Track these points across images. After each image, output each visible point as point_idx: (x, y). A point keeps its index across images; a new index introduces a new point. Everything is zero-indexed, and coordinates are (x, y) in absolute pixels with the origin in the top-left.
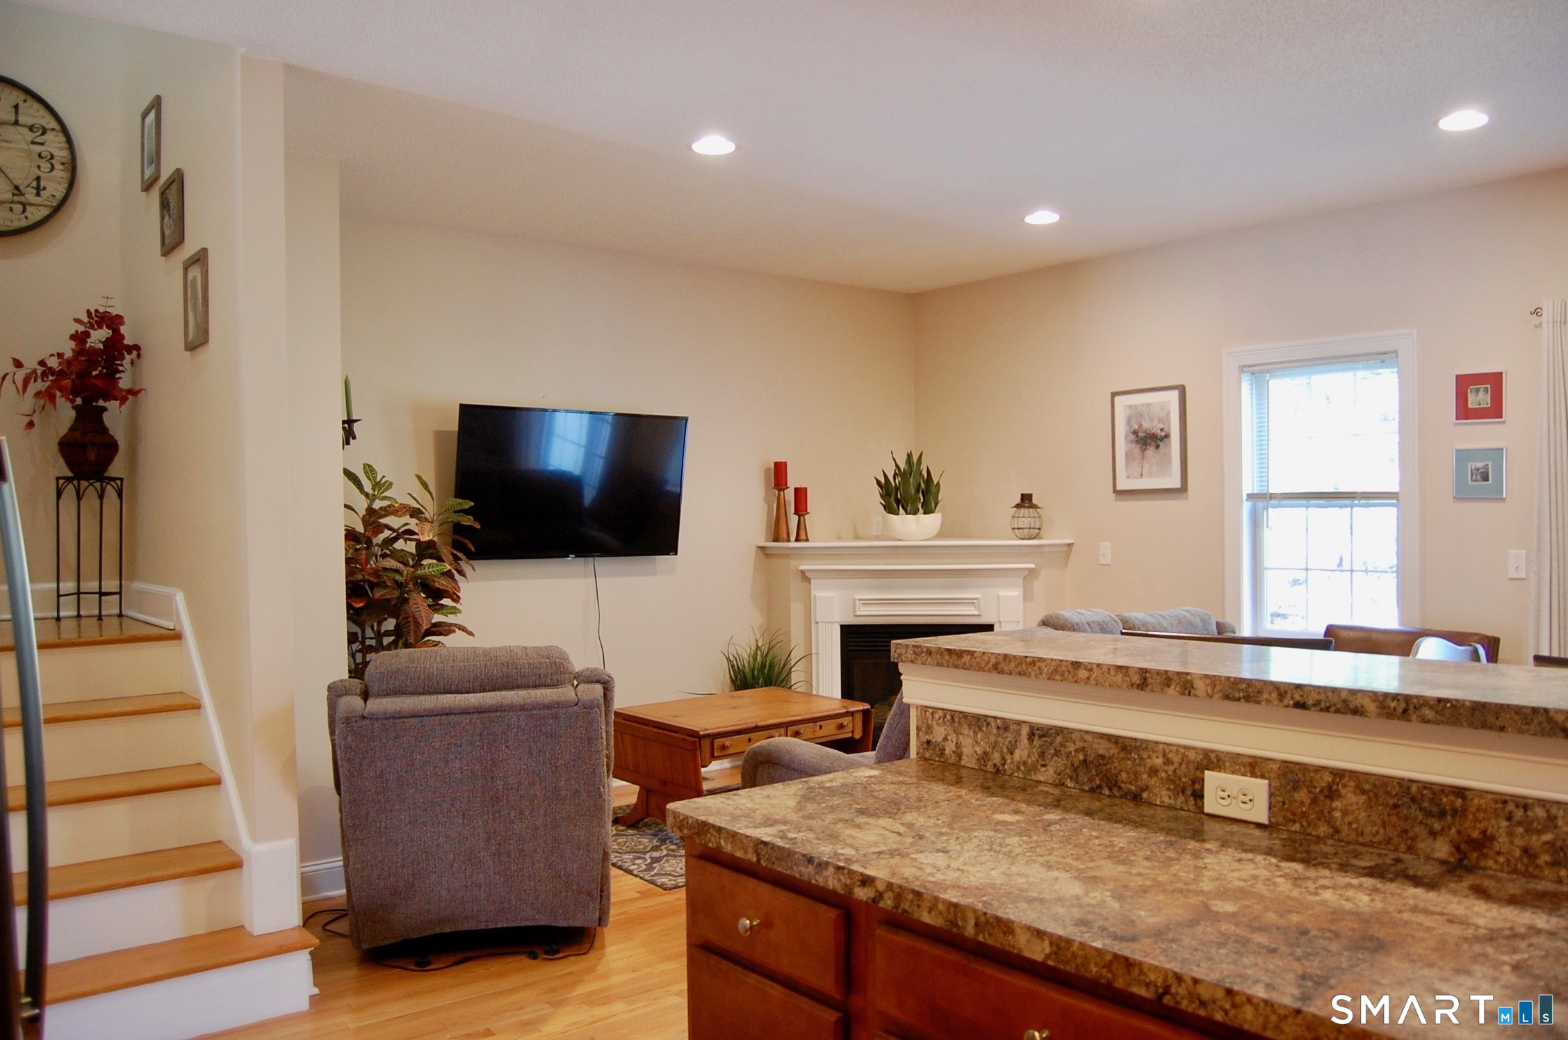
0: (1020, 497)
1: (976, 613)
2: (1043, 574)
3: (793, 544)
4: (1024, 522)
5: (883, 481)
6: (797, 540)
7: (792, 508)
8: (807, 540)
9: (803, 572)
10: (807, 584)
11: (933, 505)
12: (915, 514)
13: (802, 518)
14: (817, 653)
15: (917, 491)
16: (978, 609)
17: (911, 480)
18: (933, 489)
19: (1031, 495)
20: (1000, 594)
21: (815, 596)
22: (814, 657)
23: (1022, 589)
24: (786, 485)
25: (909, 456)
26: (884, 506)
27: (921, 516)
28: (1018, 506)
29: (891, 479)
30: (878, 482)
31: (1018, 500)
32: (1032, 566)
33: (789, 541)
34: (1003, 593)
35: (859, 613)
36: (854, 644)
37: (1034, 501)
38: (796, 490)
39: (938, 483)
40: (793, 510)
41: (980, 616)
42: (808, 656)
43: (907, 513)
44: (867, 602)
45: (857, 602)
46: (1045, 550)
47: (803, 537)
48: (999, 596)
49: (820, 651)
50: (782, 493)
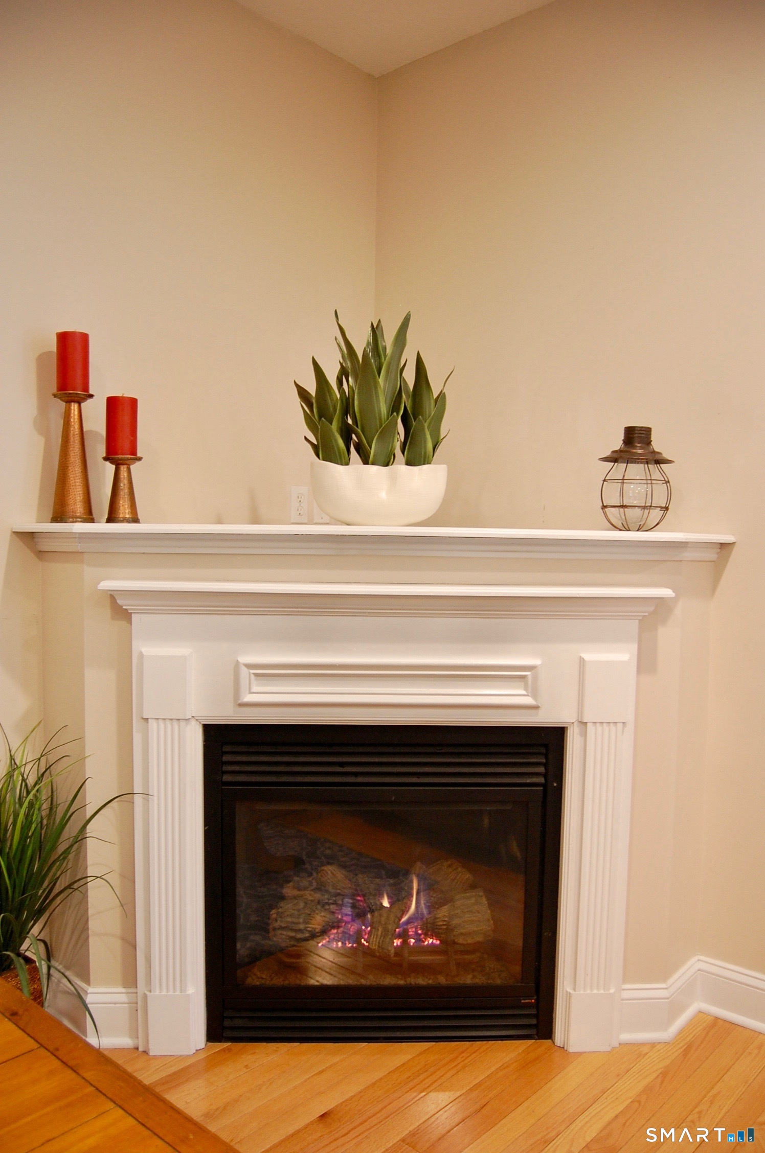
0: (621, 436)
1: (529, 701)
2: (678, 611)
3: (102, 527)
4: (635, 493)
5: (311, 388)
6: (111, 519)
7: (100, 449)
8: (135, 520)
9: (112, 597)
10: (124, 623)
11: (430, 445)
12: (387, 464)
13: (123, 469)
14: (146, 795)
15: (394, 408)
16: (534, 694)
17: (381, 380)
18: (430, 409)
19: (648, 430)
20: (587, 657)
21: (141, 655)
22: (138, 800)
23: (634, 647)
24: (86, 388)
25: (376, 331)
26: (316, 448)
27: (400, 468)
28: (614, 458)
29: (332, 378)
30: (303, 394)
31: (617, 443)
32: (667, 592)
33: (89, 517)
34: (593, 655)
35: (249, 698)
36: (236, 768)
37: (657, 444)
38: (113, 403)
39: (442, 396)
40: (102, 450)
41: (536, 708)
42: (125, 796)
43: (366, 462)
44: (266, 673)
45: (244, 671)
46: (688, 555)
47: (124, 509)
48: (582, 661)
49: (153, 790)
50: (74, 407)
